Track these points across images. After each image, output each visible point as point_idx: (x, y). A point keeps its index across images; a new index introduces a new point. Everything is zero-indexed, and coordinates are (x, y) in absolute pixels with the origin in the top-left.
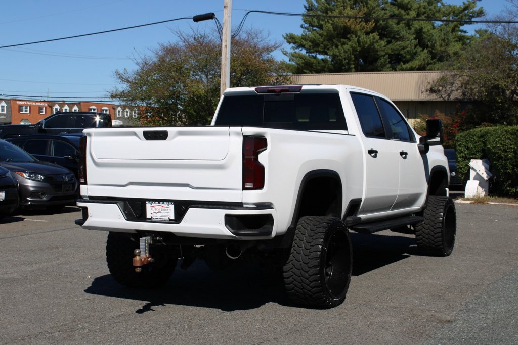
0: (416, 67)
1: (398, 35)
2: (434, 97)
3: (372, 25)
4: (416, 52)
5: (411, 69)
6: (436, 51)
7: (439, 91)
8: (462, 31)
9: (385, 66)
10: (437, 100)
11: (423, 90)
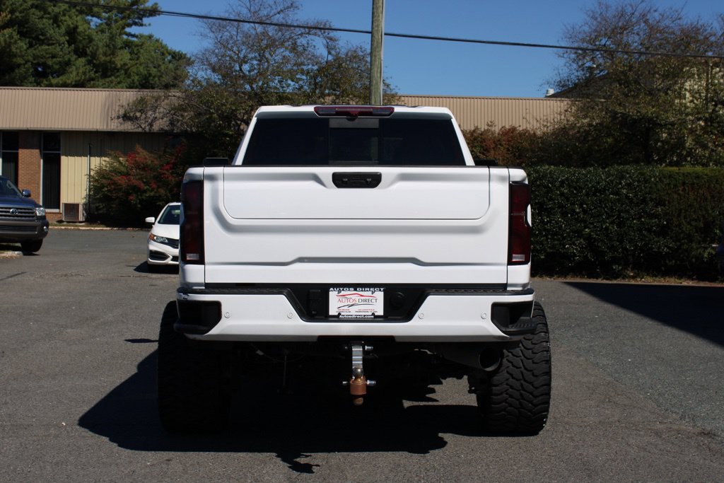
0: (71, 83)
1: (43, 34)
2: (128, 127)
3: (6, 16)
4: (69, 60)
5: (65, 85)
6: (98, 62)
7: (137, 118)
8: (129, 35)
9: (25, 78)
10: (134, 131)
11: (113, 116)
